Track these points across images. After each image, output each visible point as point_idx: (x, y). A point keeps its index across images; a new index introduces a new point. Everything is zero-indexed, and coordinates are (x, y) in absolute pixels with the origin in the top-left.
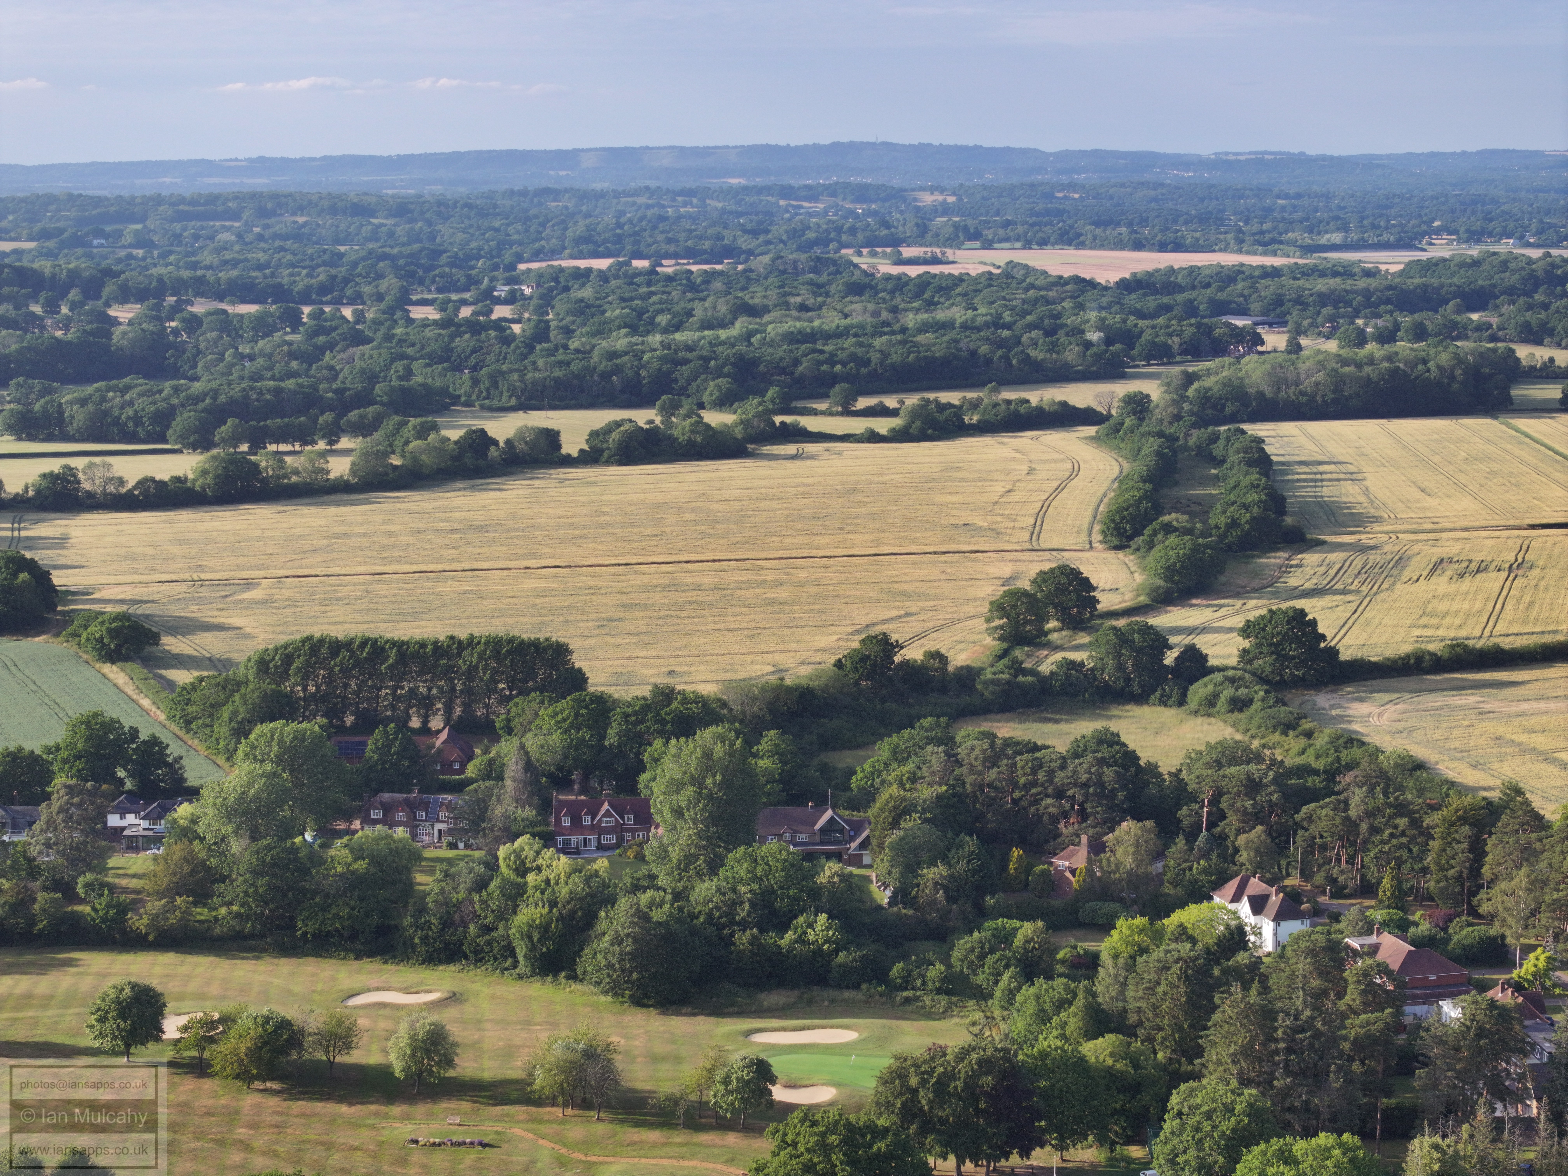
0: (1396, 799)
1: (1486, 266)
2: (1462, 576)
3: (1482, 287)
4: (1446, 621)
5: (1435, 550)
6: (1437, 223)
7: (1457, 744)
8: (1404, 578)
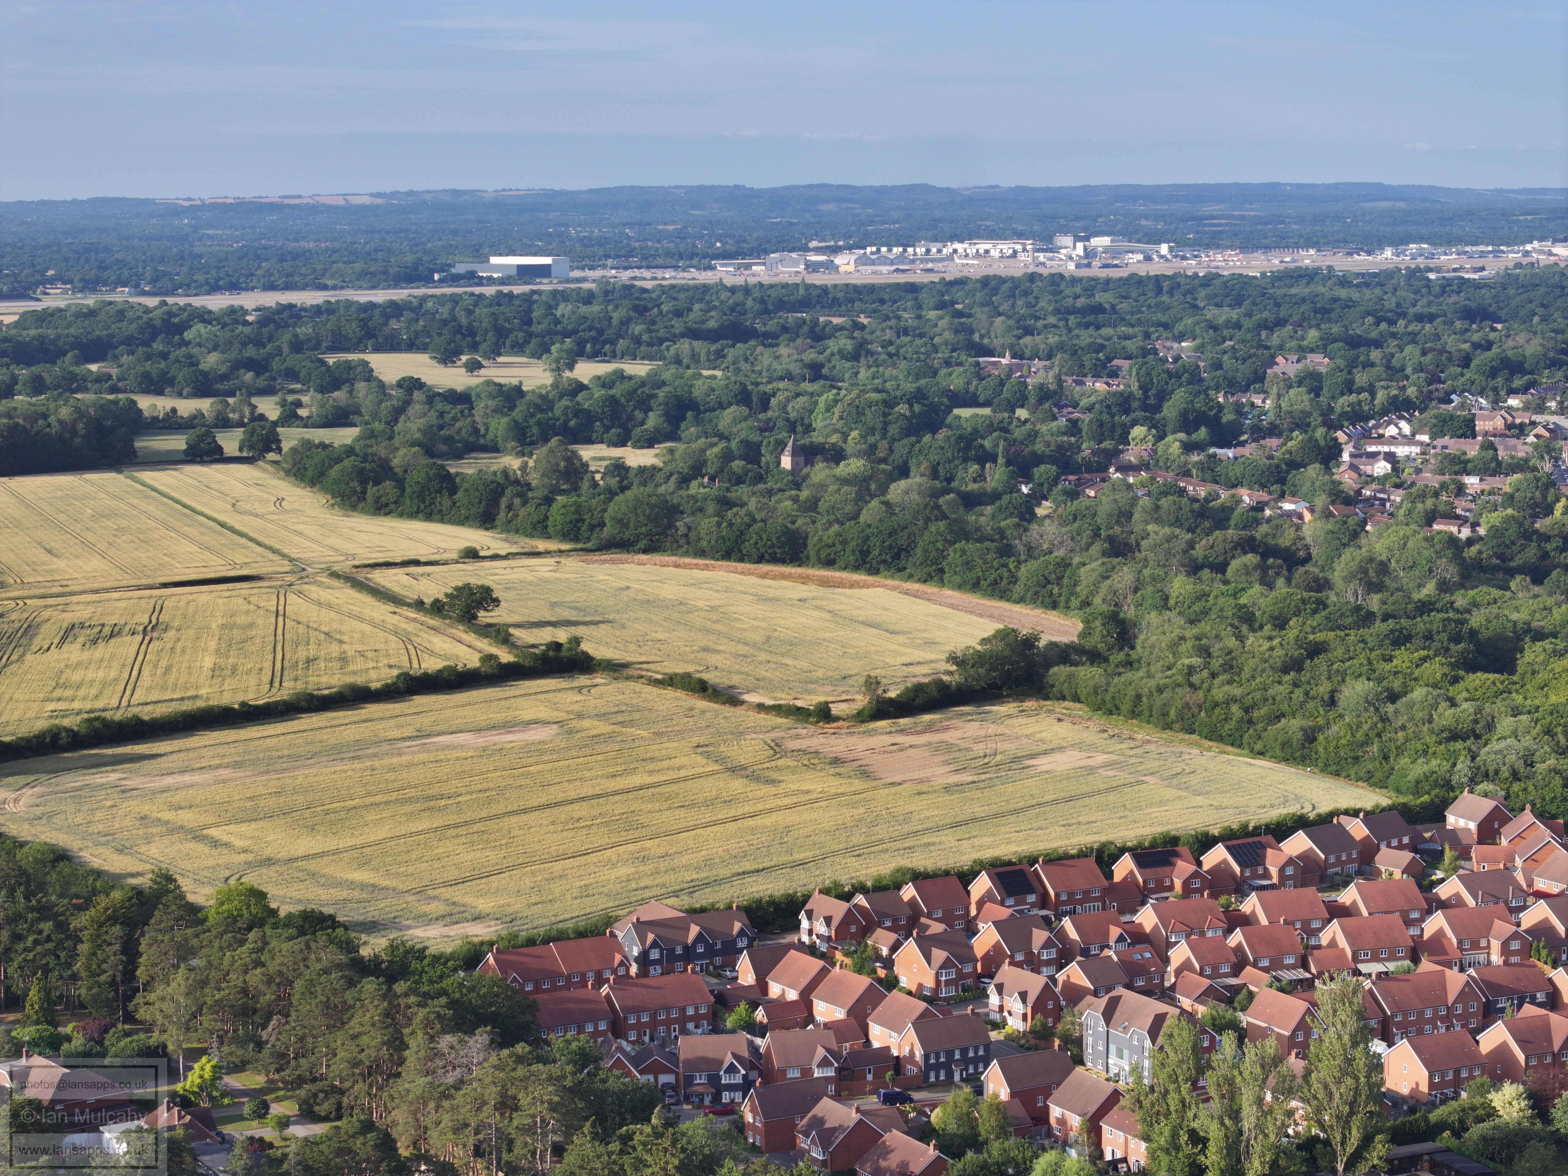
0: (39, 901)
1: (102, 316)
2: (94, 642)
3: (99, 337)
4: (82, 693)
5: (65, 615)
6: (50, 273)
7: (101, 827)
8: (34, 648)
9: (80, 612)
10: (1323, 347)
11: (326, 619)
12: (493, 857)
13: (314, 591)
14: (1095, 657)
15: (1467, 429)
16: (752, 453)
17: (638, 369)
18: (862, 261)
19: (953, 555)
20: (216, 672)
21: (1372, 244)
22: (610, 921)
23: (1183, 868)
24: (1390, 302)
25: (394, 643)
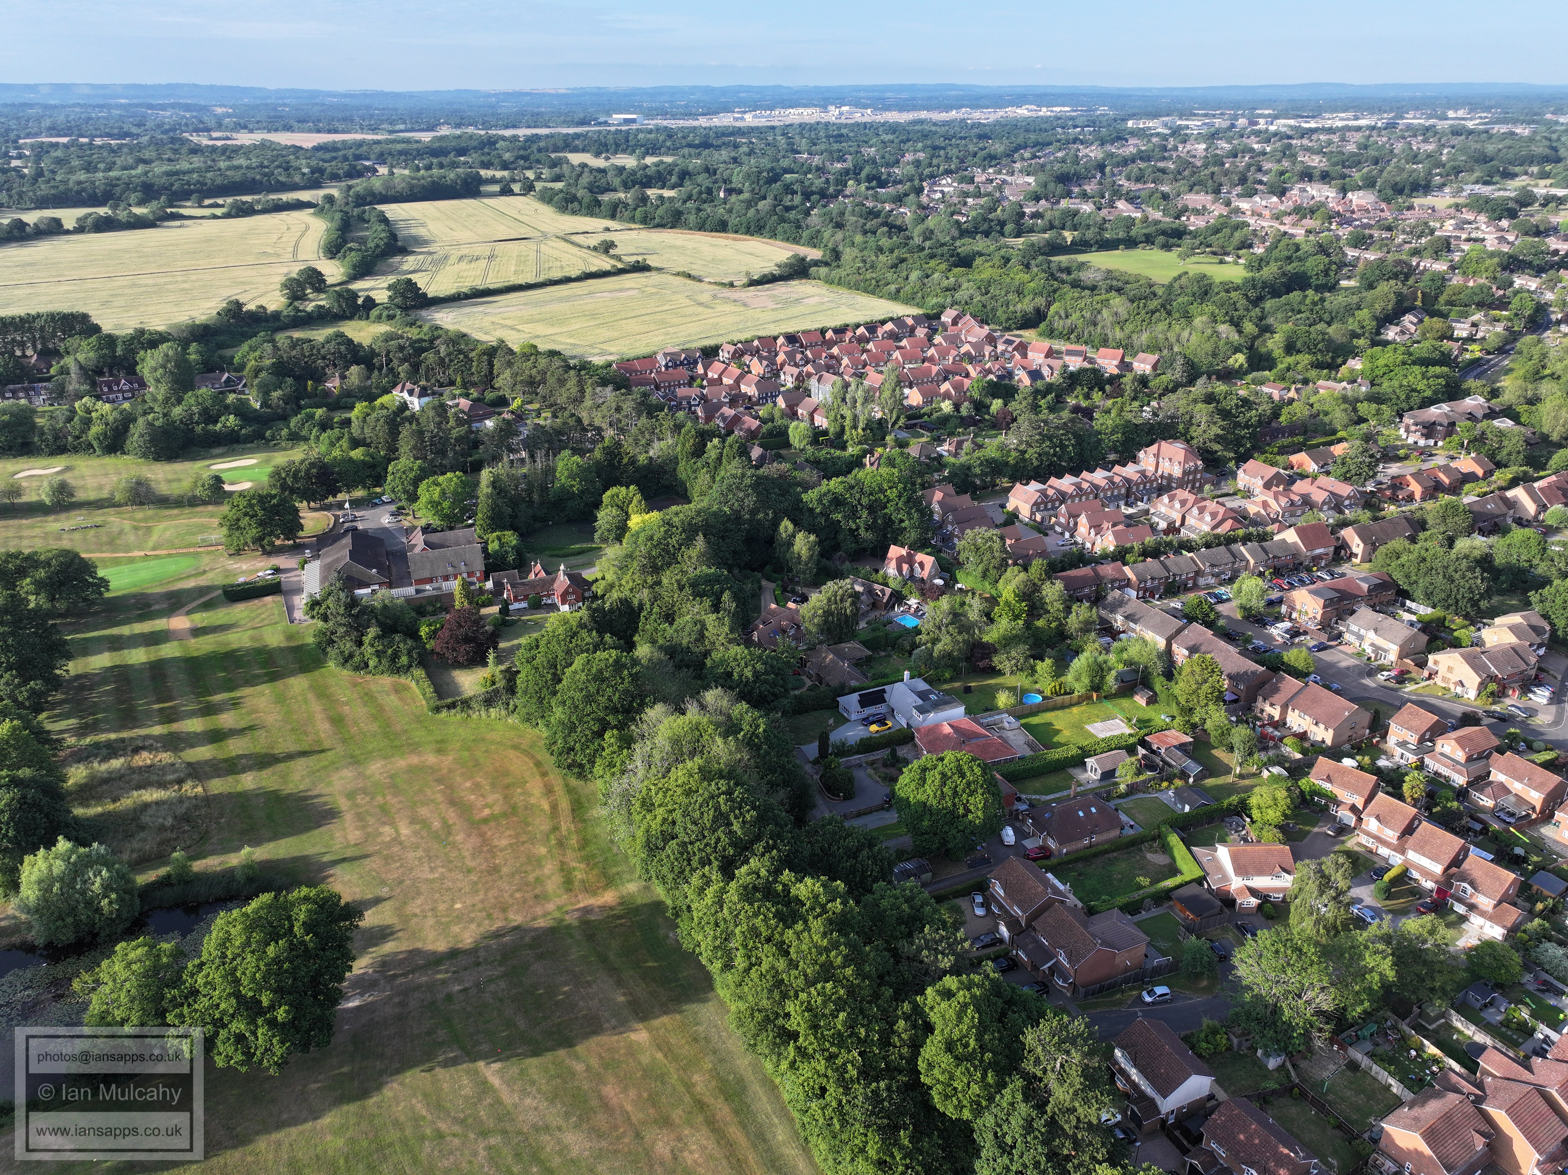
0: (458, 348)
2: (470, 262)
3: (463, 146)
4: (467, 280)
5: (459, 252)
6: (442, 120)
7: (478, 326)
8: (448, 264)
9: (465, 251)
10: (923, 150)
11: (555, 253)
12: (616, 334)
13: (550, 243)
14: (827, 264)
15: (971, 180)
16: (709, 191)
17: (669, 159)
18: (755, 117)
19: (780, 228)
20: (516, 272)
21: (948, 108)
22: (655, 353)
23: (849, 334)
24: (951, 132)
25: (580, 262)
